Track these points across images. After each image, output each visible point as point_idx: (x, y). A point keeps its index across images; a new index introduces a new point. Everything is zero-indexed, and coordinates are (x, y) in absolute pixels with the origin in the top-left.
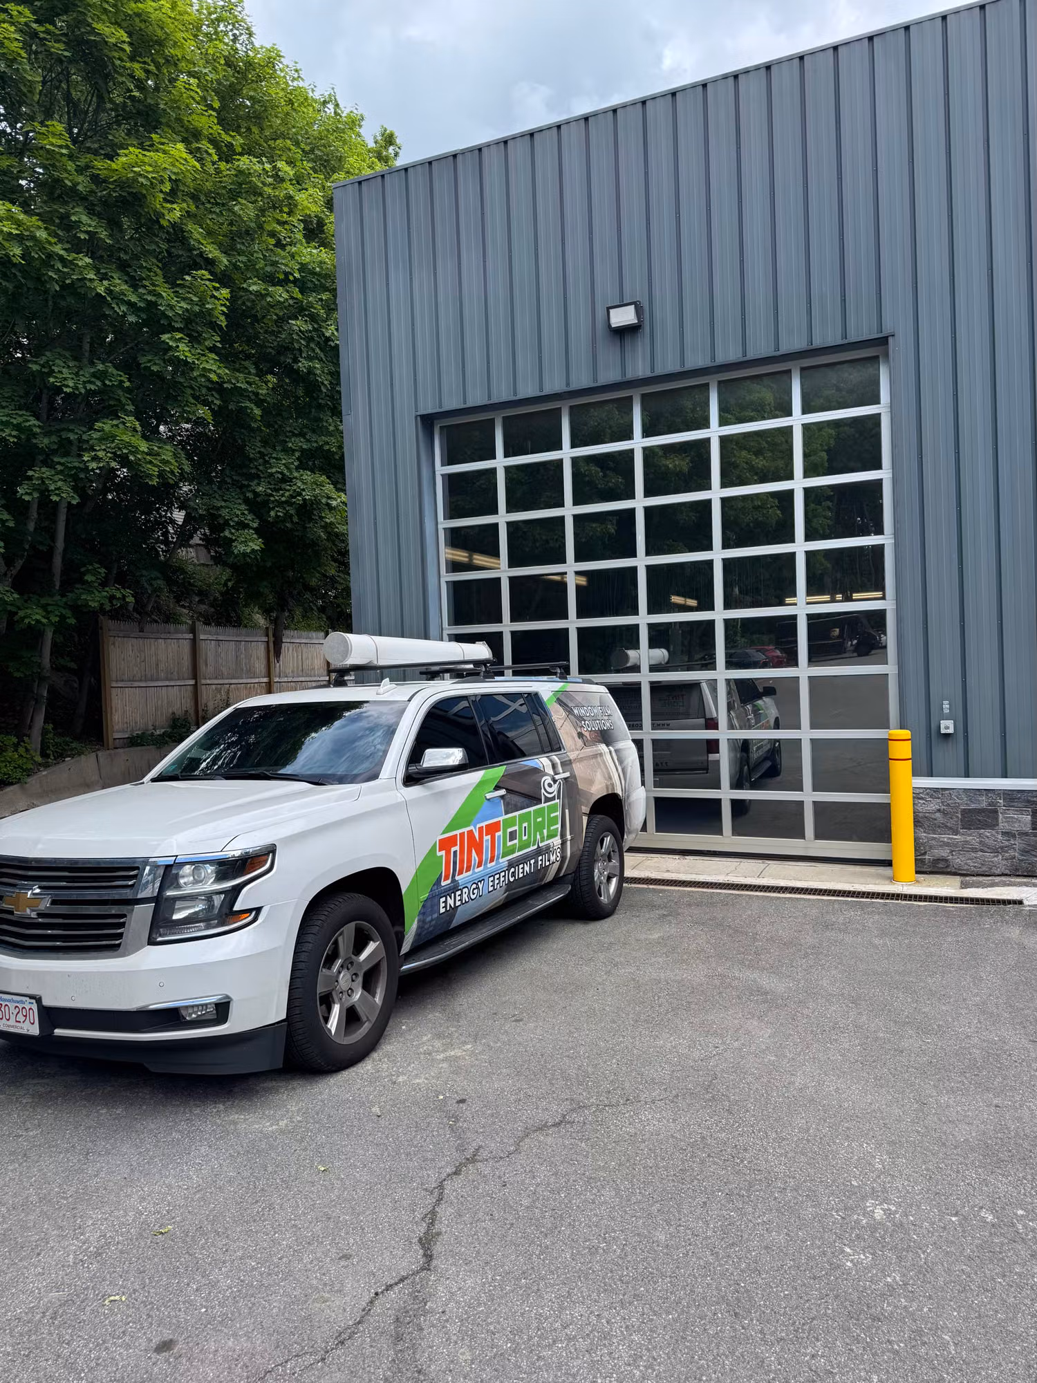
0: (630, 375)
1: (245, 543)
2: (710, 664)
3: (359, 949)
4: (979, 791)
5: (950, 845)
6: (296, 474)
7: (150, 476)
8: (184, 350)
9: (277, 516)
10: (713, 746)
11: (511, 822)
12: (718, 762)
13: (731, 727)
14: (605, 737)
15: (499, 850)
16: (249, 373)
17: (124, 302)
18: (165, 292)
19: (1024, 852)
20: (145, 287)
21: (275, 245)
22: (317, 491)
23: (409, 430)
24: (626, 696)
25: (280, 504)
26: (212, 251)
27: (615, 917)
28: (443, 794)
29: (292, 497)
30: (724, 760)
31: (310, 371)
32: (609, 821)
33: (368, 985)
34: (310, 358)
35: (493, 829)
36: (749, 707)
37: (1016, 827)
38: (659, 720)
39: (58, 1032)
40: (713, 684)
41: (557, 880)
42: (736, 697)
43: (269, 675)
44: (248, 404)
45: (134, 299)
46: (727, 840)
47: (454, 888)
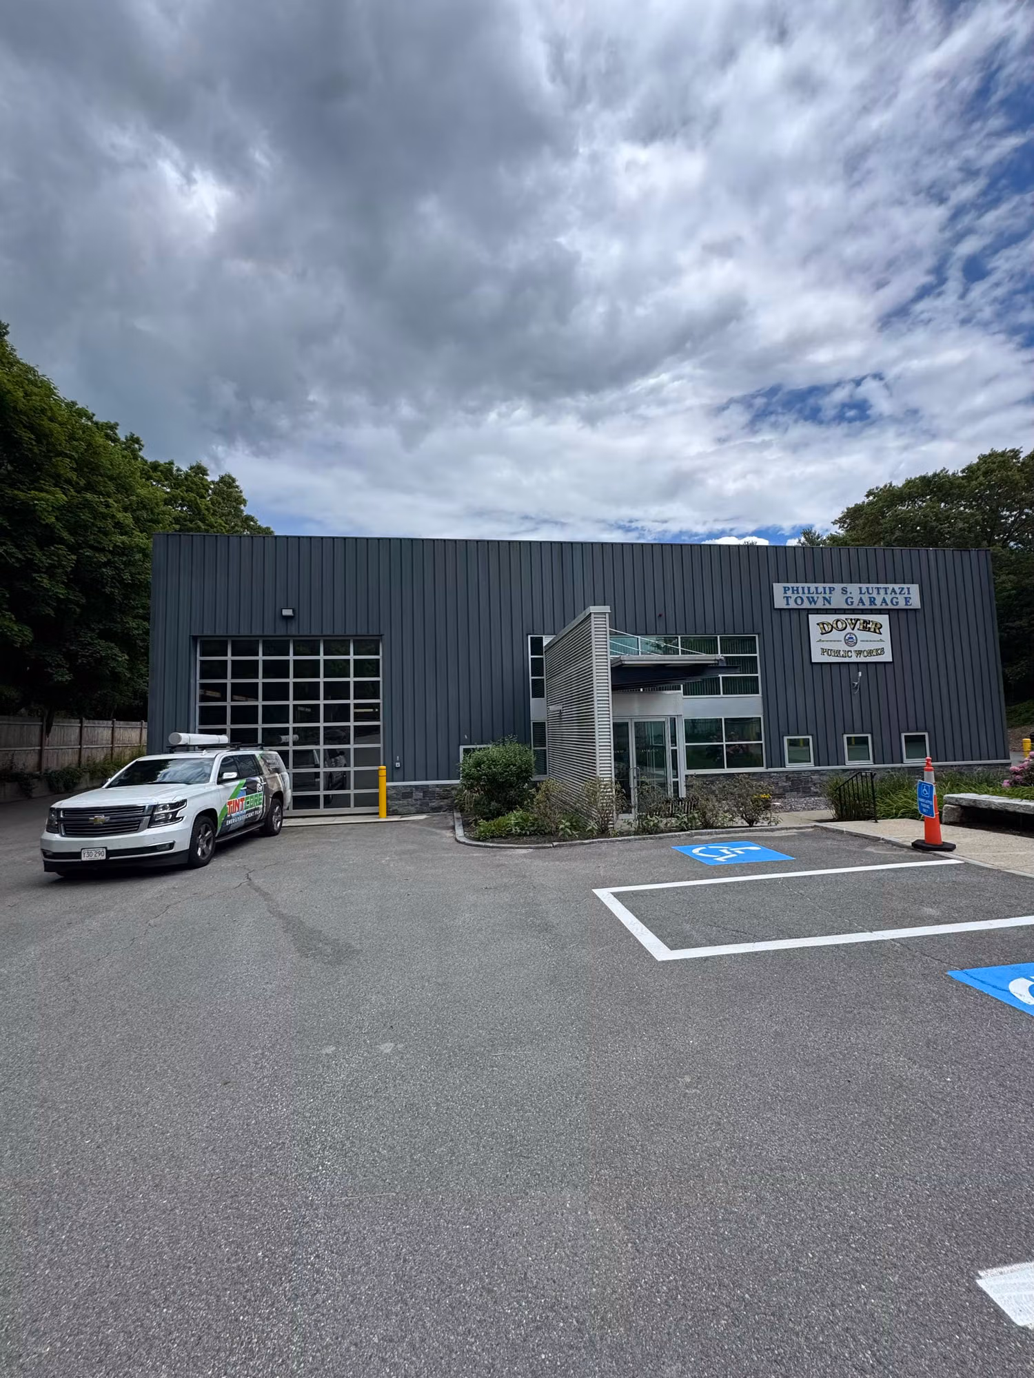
0: (289, 633)
1: (62, 676)
2: (317, 743)
3: (206, 833)
4: (407, 786)
5: (399, 805)
6: (96, 642)
7: (16, 643)
8: (46, 583)
9: (83, 663)
10: (317, 775)
11: (247, 798)
12: (319, 782)
13: (325, 767)
14: (277, 770)
15: (244, 807)
16: (75, 590)
17: (13, 557)
18: (38, 554)
19: (421, 805)
20: (27, 550)
21: (98, 532)
22: (109, 652)
23: (184, 641)
24: (284, 755)
25: (83, 656)
26: (65, 535)
27: (280, 835)
28: (228, 788)
29: (92, 653)
30: (322, 781)
31: (112, 593)
32: (278, 801)
33: (208, 845)
34: (111, 587)
35: (242, 800)
36: (333, 760)
37: (419, 797)
38: (296, 765)
39: (111, 858)
40: (318, 751)
41: (260, 821)
42: (327, 755)
43: (80, 744)
44: (73, 606)
45: (20, 556)
46: (322, 810)
47: (231, 818)
